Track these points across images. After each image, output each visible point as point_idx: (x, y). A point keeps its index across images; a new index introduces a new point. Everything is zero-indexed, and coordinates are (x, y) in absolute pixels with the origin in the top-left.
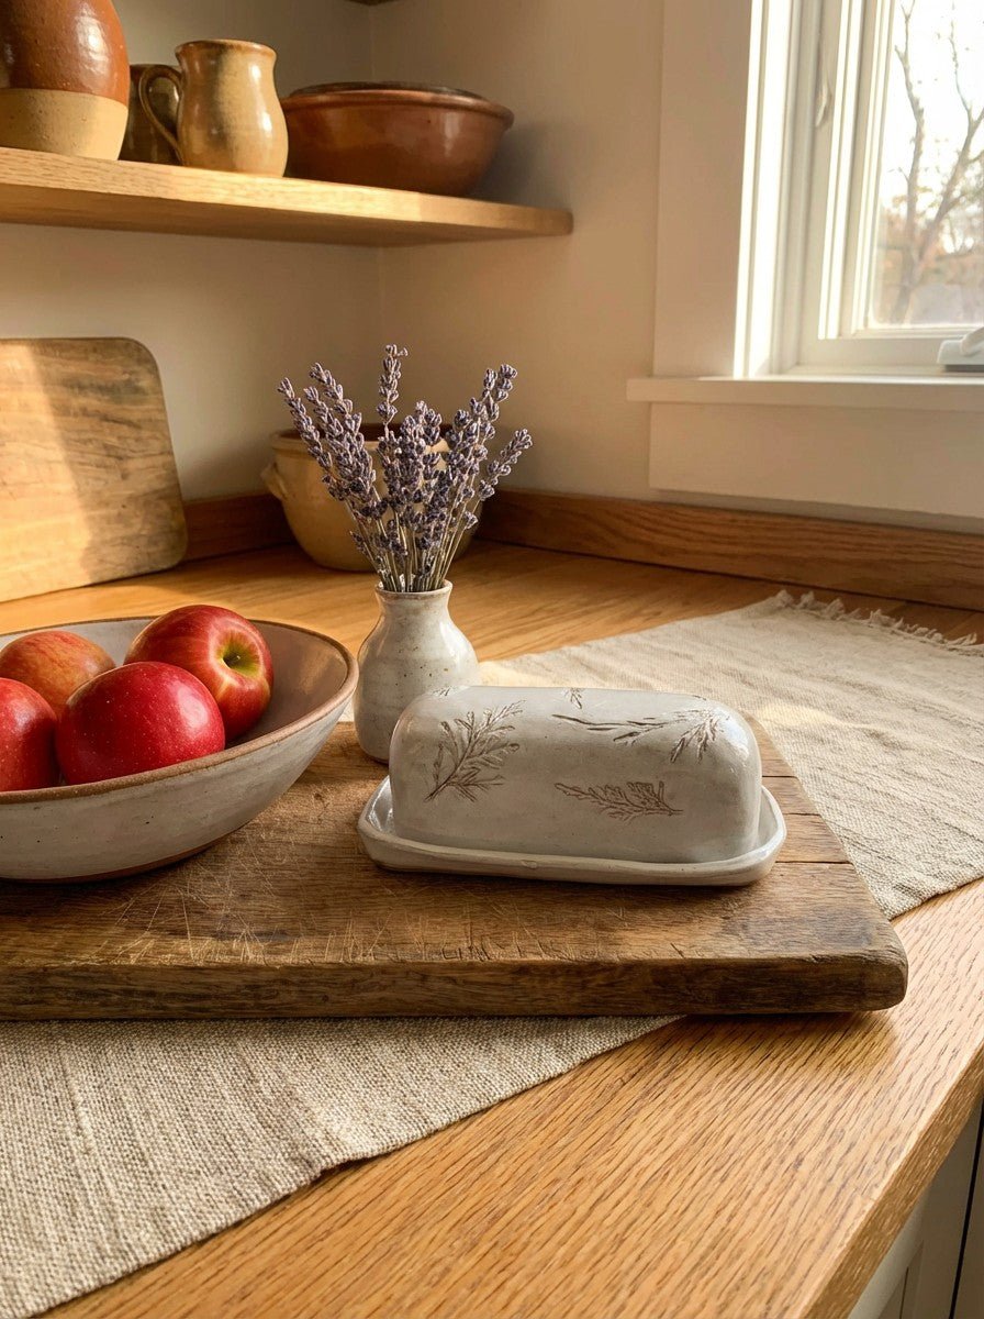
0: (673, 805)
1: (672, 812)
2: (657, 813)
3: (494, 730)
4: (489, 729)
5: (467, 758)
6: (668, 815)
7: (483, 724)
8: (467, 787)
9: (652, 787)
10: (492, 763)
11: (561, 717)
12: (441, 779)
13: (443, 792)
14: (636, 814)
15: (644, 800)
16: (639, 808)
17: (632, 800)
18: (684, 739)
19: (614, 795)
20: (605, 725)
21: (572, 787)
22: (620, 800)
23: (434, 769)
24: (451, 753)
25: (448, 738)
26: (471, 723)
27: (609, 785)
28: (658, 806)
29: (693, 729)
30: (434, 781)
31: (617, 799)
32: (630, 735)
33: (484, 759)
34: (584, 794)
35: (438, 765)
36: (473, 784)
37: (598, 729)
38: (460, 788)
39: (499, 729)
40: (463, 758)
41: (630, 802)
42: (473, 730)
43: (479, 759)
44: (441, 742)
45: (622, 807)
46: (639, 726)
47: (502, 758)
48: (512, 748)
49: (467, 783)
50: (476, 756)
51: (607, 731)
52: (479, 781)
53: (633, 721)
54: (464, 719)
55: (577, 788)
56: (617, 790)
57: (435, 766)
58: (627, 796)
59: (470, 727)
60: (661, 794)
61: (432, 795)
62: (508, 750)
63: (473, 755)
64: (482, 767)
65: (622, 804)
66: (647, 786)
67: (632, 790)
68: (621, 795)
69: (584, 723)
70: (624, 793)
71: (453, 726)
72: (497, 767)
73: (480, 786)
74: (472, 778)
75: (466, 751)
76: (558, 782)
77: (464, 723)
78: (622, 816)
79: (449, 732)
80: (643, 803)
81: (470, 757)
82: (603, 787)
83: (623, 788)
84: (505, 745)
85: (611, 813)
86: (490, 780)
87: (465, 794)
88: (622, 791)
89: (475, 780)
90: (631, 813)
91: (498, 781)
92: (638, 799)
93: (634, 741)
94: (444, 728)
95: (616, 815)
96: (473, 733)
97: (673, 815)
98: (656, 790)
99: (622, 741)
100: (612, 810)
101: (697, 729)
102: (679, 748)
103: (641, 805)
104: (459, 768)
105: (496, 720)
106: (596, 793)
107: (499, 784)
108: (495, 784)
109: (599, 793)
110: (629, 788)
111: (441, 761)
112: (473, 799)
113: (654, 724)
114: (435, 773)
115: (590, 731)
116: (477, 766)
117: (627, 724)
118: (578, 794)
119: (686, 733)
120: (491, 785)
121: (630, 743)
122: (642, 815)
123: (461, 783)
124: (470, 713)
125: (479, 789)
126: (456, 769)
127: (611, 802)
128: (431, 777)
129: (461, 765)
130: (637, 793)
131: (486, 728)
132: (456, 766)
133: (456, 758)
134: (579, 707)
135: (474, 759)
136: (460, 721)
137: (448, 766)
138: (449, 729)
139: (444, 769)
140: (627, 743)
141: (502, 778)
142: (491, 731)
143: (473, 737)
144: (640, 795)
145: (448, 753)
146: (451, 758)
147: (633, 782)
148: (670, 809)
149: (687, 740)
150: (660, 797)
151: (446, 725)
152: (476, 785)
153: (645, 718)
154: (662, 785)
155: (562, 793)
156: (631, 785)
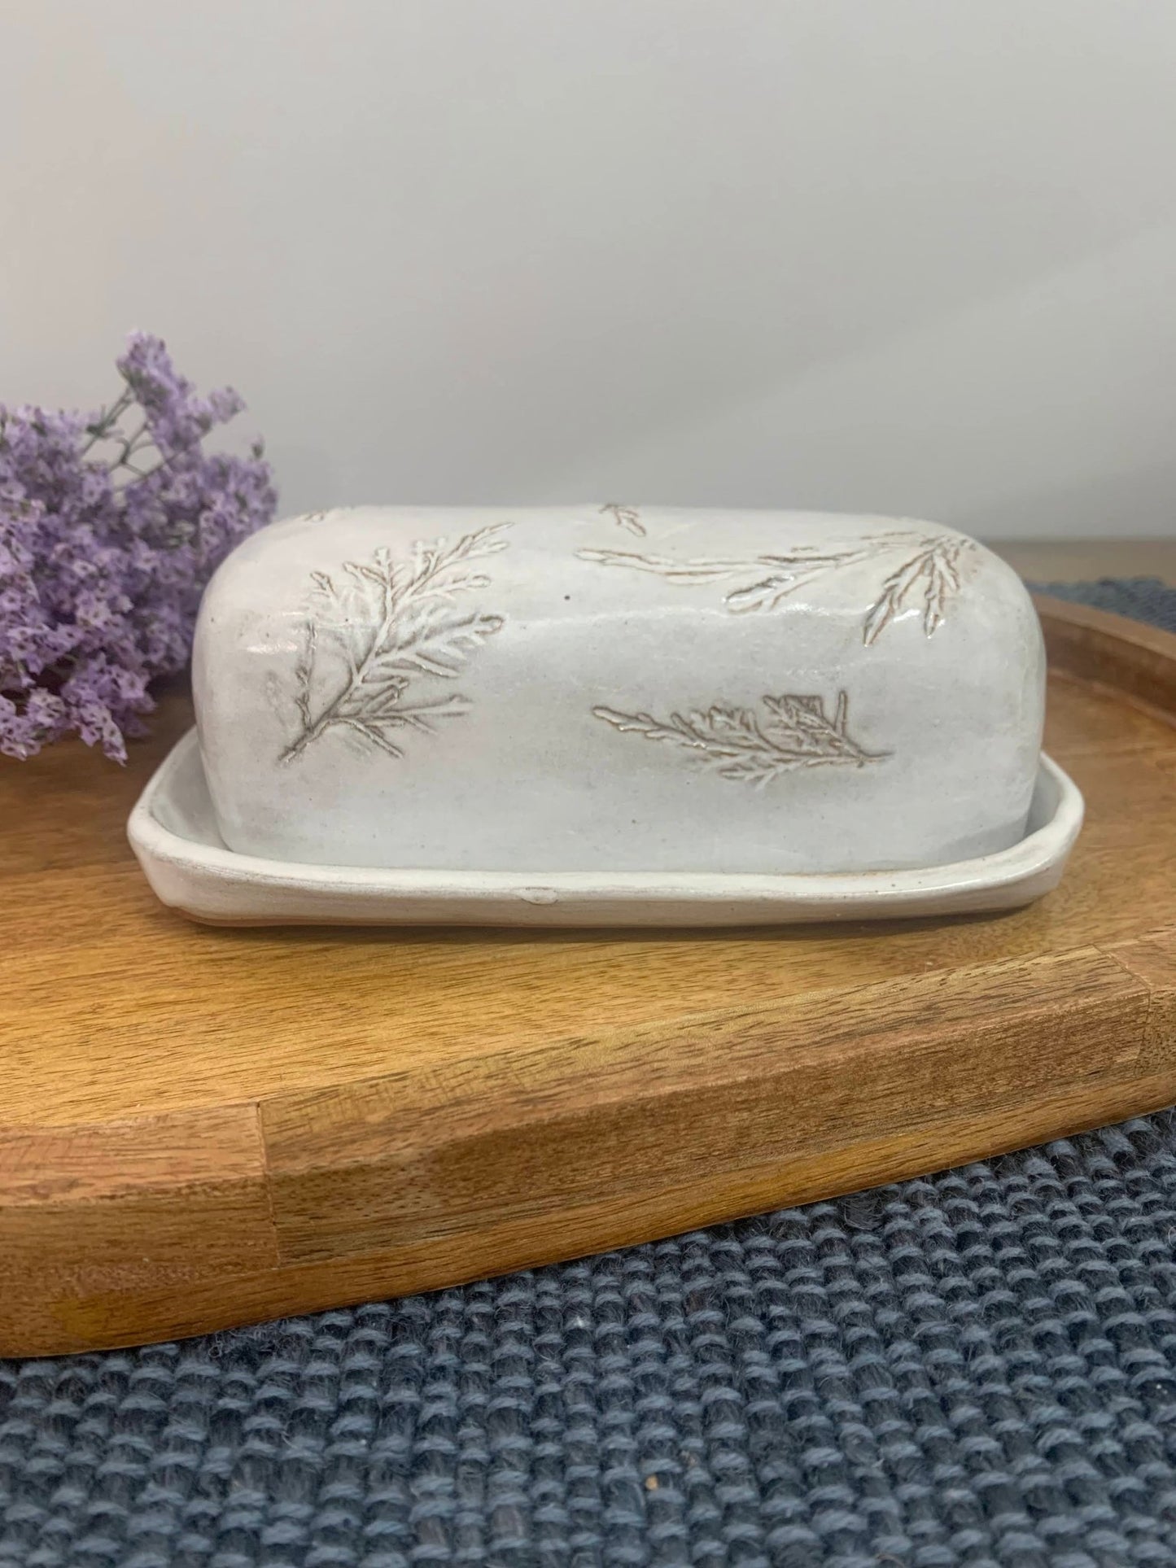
0: (869, 742)
1: (863, 756)
2: (831, 763)
3: (441, 585)
4: (430, 583)
5: (378, 654)
6: (856, 765)
7: (414, 571)
8: (379, 723)
9: (821, 705)
10: (439, 664)
11: (602, 552)
12: (316, 707)
13: (320, 739)
14: (781, 767)
15: (801, 735)
16: (788, 754)
17: (774, 736)
18: (892, 588)
19: (732, 728)
20: (705, 564)
21: (634, 714)
22: (745, 738)
23: (297, 682)
24: (337, 644)
25: (328, 607)
26: (385, 571)
27: (719, 706)
28: (835, 747)
29: (909, 565)
30: (299, 714)
31: (739, 738)
32: (764, 585)
33: (419, 655)
34: (662, 727)
35: (305, 673)
36: (395, 716)
37: (690, 573)
38: (361, 727)
39: (454, 582)
40: (367, 655)
41: (768, 742)
42: (392, 587)
43: (408, 655)
44: (310, 616)
45: (749, 754)
46: (785, 564)
47: (463, 651)
48: (487, 627)
49: (380, 714)
50: (400, 648)
51: (711, 577)
52: (408, 709)
53: (768, 554)
54: (364, 561)
55: (645, 715)
56: (738, 716)
57: (299, 677)
58: (761, 728)
59: (384, 579)
60: (841, 717)
61: (294, 748)
62: (477, 632)
63: (392, 647)
64: (413, 674)
65: (749, 747)
66: (810, 703)
67: (775, 712)
68: (748, 727)
69: (658, 563)
70: (755, 722)
71: (341, 580)
72: (451, 673)
73: (412, 720)
74: (391, 703)
75: (374, 637)
76: (600, 703)
77: (368, 572)
78: (750, 776)
79: (330, 593)
80: (800, 742)
81: (386, 652)
82: (705, 711)
83: (751, 710)
84: (470, 621)
85: (723, 770)
86: (434, 705)
87: (375, 742)
88: (750, 718)
89: (399, 707)
90: (770, 766)
91: (454, 707)
92: (788, 732)
93: (777, 599)
94: (317, 585)
95: (735, 774)
96: (389, 594)
97: (867, 764)
98: (830, 710)
99: (748, 599)
100: (727, 761)
101: (918, 565)
102: (884, 609)
103: (794, 747)
104: (357, 680)
105: (445, 562)
106: (689, 725)
107: (460, 714)
108: (449, 715)
109: (695, 726)
110: (766, 709)
111: (313, 664)
112: (396, 752)
113: (819, 559)
114: (300, 695)
115: (673, 579)
116: (403, 673)
117: (755, 563)
118: (647, 728)
119: (896, 576)
120: (437, 716)
121: (768, 603)
122: (797, 769)
123: (364, 715)
124: (381, 548)
125: (408, 727)
126: (351, 681)
127: (722, 744)
128: (292, 706)
129: (364, 671)
130: (785, 718)
131: (422, 580)
132: (351, 674)
133: (350, 655)
134: (639, 532)
135: (394, 656)
136: (356, 567)
137: (331, 673)
138: (331, 586)
139: (322, 682)
140: (760, 603)
141: (464, 699)
142: (433, 587)
143: (389, 603)
144: (792, 723)
145: (331, 644)
146: (337, 655)
147: (777, 695)
148: (861, 752)
149: (899, 591)
150: (839, 725)
151: (323, 577)
152: (400, 718)
153: (795, 550)
154: (843, 698)
155: (610, 728)
156: (770, 703)
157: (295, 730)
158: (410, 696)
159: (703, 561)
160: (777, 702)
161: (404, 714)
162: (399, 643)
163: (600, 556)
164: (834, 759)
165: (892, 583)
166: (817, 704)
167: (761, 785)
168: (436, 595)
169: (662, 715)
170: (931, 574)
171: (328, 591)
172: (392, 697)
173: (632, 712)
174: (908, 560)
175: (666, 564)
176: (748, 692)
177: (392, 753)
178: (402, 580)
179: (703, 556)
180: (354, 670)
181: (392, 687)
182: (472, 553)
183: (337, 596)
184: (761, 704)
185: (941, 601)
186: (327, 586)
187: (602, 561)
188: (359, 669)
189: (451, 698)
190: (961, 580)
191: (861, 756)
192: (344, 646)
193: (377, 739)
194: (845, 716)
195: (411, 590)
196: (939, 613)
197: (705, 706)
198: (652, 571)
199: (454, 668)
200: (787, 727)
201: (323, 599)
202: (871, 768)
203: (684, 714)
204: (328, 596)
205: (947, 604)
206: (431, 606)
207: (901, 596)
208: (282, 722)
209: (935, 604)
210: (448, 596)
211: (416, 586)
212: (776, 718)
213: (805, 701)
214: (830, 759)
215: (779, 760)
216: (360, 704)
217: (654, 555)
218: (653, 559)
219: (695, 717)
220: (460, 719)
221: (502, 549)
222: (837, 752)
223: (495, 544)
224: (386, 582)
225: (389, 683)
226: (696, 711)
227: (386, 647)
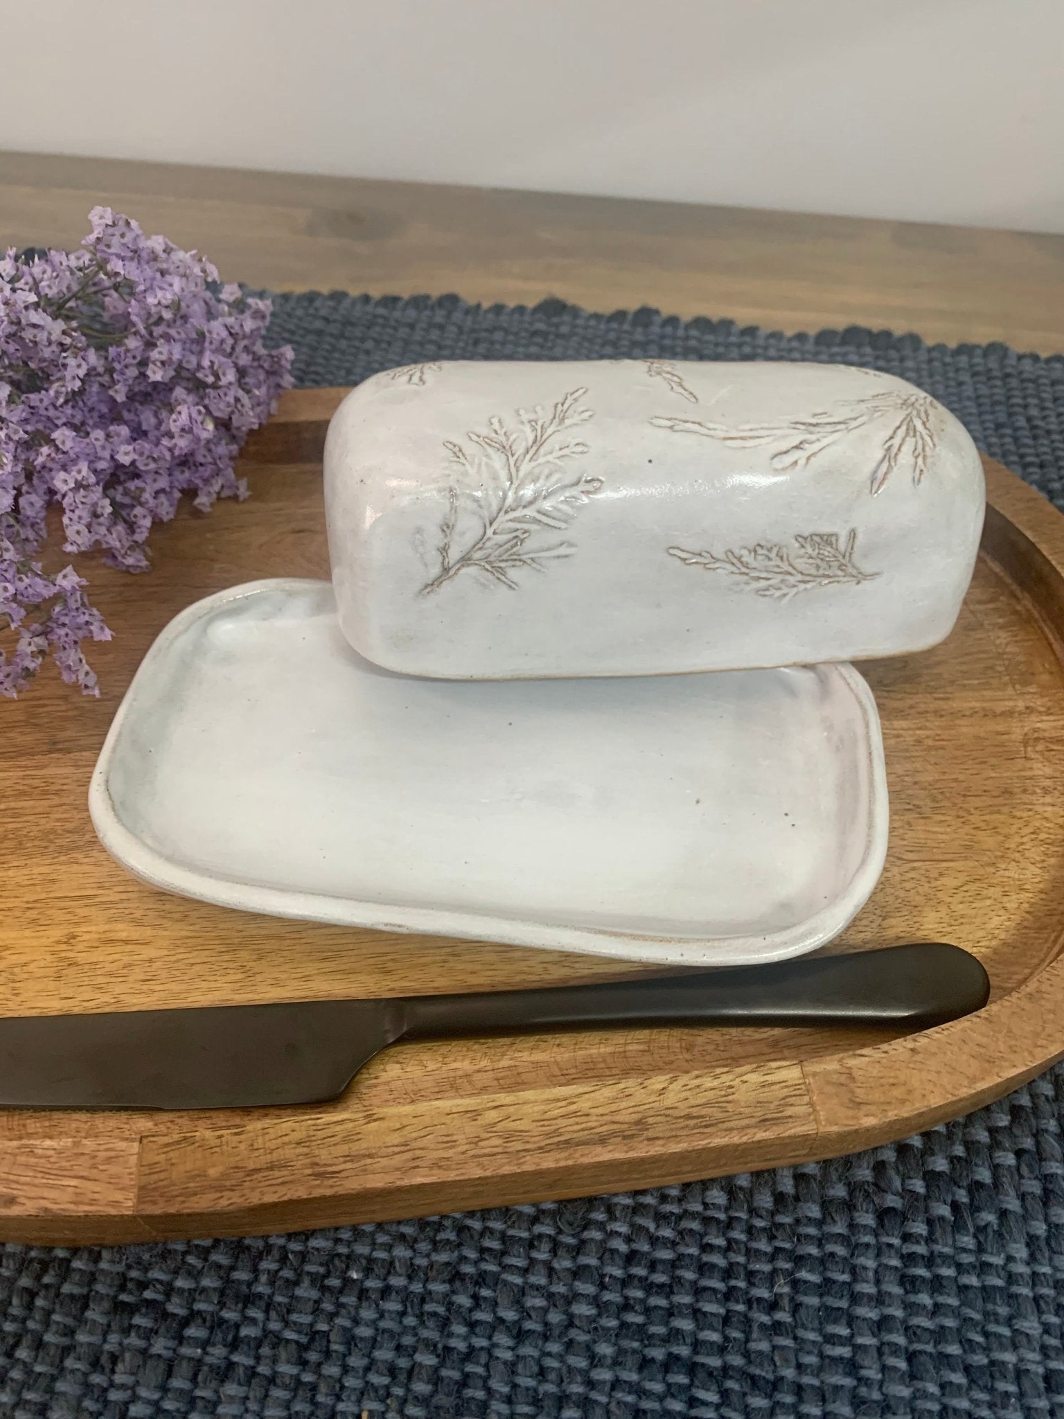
0: (867, 567)
2: (838, 582)
3: (551, 453)
4: (542, 451)
5: (506, 512)
6: (855, 582)
7: (526, 440)
8: (502, 565)
9: (837, 540)
10: (554, 518)
11: (670, 419)
12: (454, 554)
13: (456, 577)
14: (802, 586)
15: (819, 562)
16: (806, 578)
17: (800, 563)
18: (889, 448)
19: (770, 559)
20: (751, 430)
21: (698, 552)
22: (778, 566)
23: (441, 535)
24: (475, 505)
25: (465, 474)
26: (503, 439)
27: (763, 543)
28: (842, 570)
29: (899, 427)
30: (441, 558)
31: (774, 566)
32: (797, 447)
33: (539, 512)
34: (718, 560)
35: (448, 527)
36: (517, 560)
37: (742, 438)
38: (488, 567)
39: (560, 449)
40: (498, 513)
41: (794, 569)
42: (513, 455)
43: (530, 512)
44: (452, 483)
45: (780, 577)
46: (811, 428)
47: (573, 507)
48: (589, 487)
49: (505, 557)
50: (524, 507)
51: (757, 441)
52: (526, 553)
53: (797, 420)
54: (484, 431)
55: (708, 552)
56: (775, 550)
57: (443, 530)
58: (791, 559)
59: (504, 447)
60: (849, 549)
61: (432, 586)
62: (583, 492)
63: (518, 507)
64: (534, 527)
65: (781, 573)
66: (828, 539)
67: (803, 546)
68: (782, 558)
69: (714, 429)
70: (788, 555)
71: (470, 448)
72: (563, 525)
73: (529, 561)
74: (514, 550)
75: (505, 498)
76: (672, 545)
77: (489, 442)
78: (778, 593)
79: (464, 461)
80: (818, 567)
81: (513, 510)
82: (751, 547)
83: (786, 546)
84: (577, 483)
85: (758, 591)
86: (549, 549)
87: (499, 579)
88: (784, 551)
89: (521, 552)
90: (794, 586)
91: (563, 551)
92: (811, 561)
93: (808, 458)
94: (452, 455)
95: (767, 593)
96: (512, 461)
97: (864, 582)
98: (842, 545)
99: (788, 460)
100: (763, 584)
101: (904, 428)
102: (885, 465)
103: (813, 572)
104: (490, 532)
105: (549, 431)
106: (739, 559)
107: (566, 556)
108: (558, 557)
109: (743, 559)
110: (797, 545)
111: (456, 520)
112: (513, 586)
113: (835, 423)
114: (442, 545)
115: (729, 443)
116: (526, 526)
117: (789, 428)
118: (706, 561)
119: (891, 438)
120: (549, 558)
121: (802, 462)
122: (813, 588)
123: (492, 559)
124: (493, 417)
125: (526, 567)
126: (485, 532)
127: (760, 571)
128: (434, 552)
129: (495, 526)
130: (810, 550)
131: (535, 448)
132: (485, 527)
133: (486, 513)
134: (693, 400)
135: (519, 513)
136: (479, 436)
137: (468, 529)
138: (463, 455)
139: (463, 534)
140: (796, 463)
141: (571, 545)
142: (545, 455)
143: (513, 470)
144: (814, 554)
145: (472, 506)
146: (474, 513)
147: (806, 534)
148: (860, 573)
149: (894, 450)
150: (847, 554)
151: (455, 446)
152: (520, 560)
153: (815, 415)
154: (853, 534)
155: (679, 562)
156: (800, 539)
157: (435, 570)
158: (530, 544)
159: (747, 427)
160: (805, 539)
161: (524, 557)
162: (524, 503)
163: (670, 423)
164: (841, 579)
165: (889, 444)
166: (834, 539)
167: (786, 600)
168: (548, 462)
169: (719, 552)
170: (915, 436)
171: (462, 460)
172: (516, 544)
173: (697, 550)
174: (897, 424)
175: (722, 430)
176: (785, 533)
177: (510, 587)
178: (520, 451)
179: (748, 422)
180: (488, 524)
181: (517, 537)
182: (568, 422)
183: (472, 464)
184: (793, 541)
185: (925, 458)
186: (460, 455)
187: (671, 427)
188: (491, 524)
189: (562, 544)
190: (936, 440)
191: (860, 576)
192: (480, 506)
193: (500, 576)
194: (852, 549)
195: (528, 457)
196: (923, 468)
197: (751, 545)
198: (712, 436)
199: (565, 522)
200: (811, 557)
201: (461, 468)
202: (866, 584)
203: (737, 552)
204: (464, 464)
205: (929, 460)
206: (546, 471)
207: (896, 454)
208: (426, 565)
209: (920, 460)
210: (557, 461)
211: (532, 452)
212: (803, 551)
213: (825, 538)
214: (836, 579)
215: (800, 582)
216: (490, 551)
217: (711, 422)
218: (711, 425)
219: (745, 552)
220: (566, 559)
221: (590, 416)
222: (843, 574)
223: (583, 412)
224: (505, 450)
225: (515, 534)
226: (745, 548)
227: (514, 507)
